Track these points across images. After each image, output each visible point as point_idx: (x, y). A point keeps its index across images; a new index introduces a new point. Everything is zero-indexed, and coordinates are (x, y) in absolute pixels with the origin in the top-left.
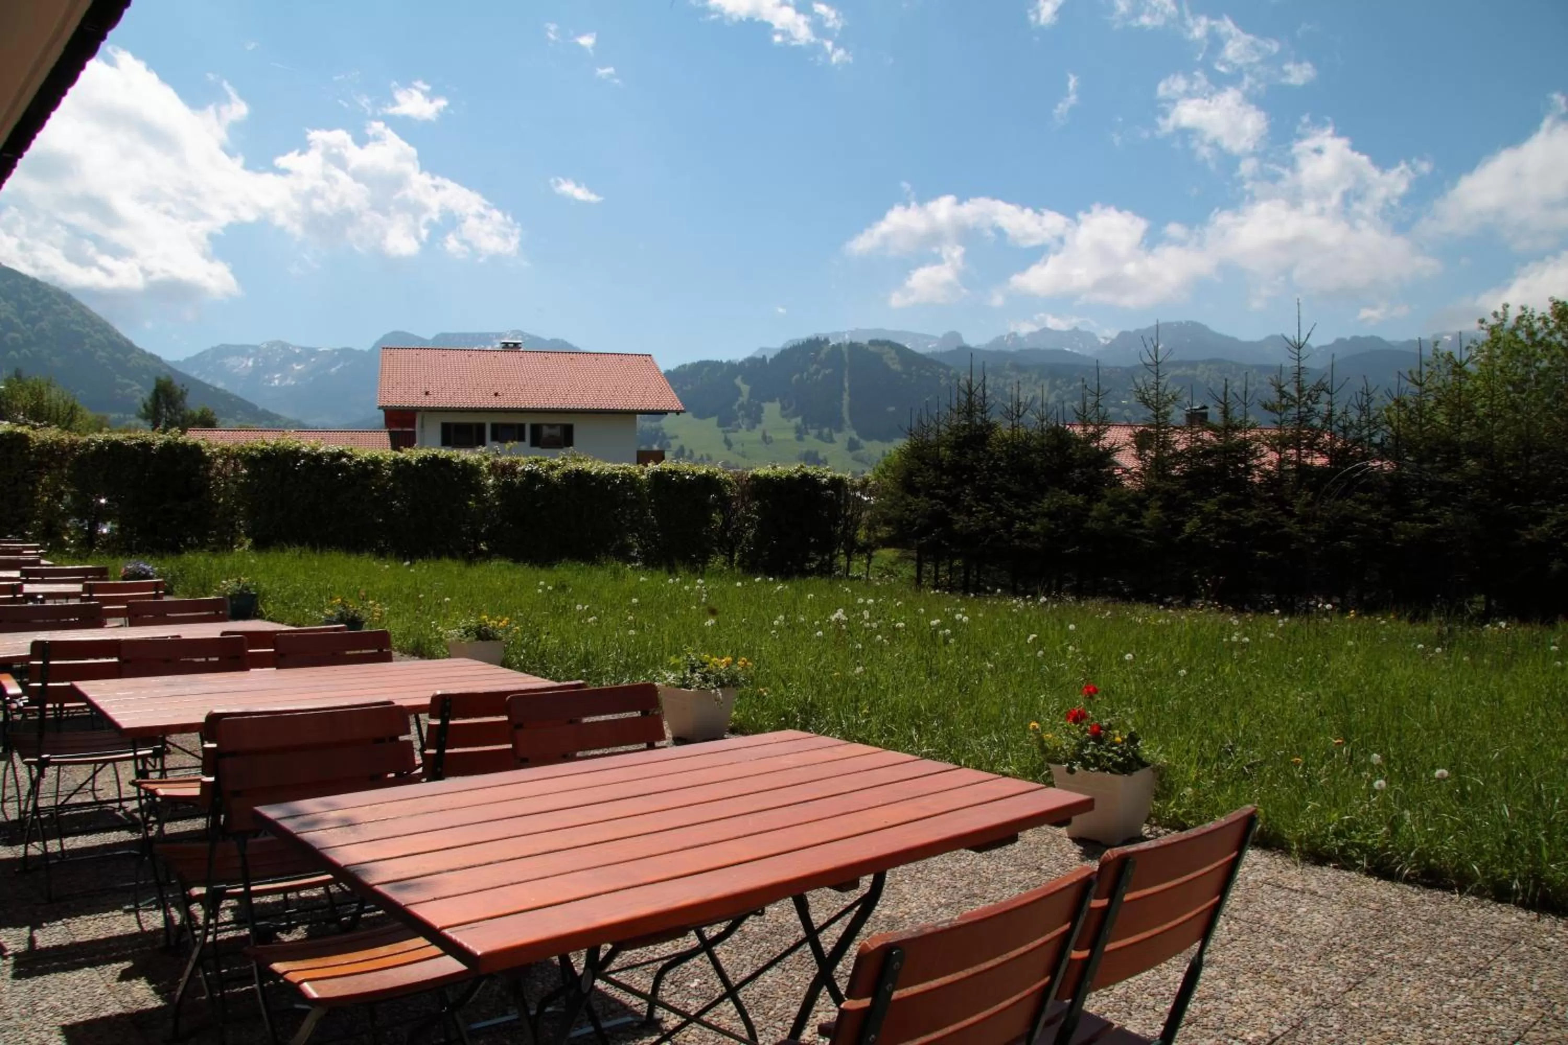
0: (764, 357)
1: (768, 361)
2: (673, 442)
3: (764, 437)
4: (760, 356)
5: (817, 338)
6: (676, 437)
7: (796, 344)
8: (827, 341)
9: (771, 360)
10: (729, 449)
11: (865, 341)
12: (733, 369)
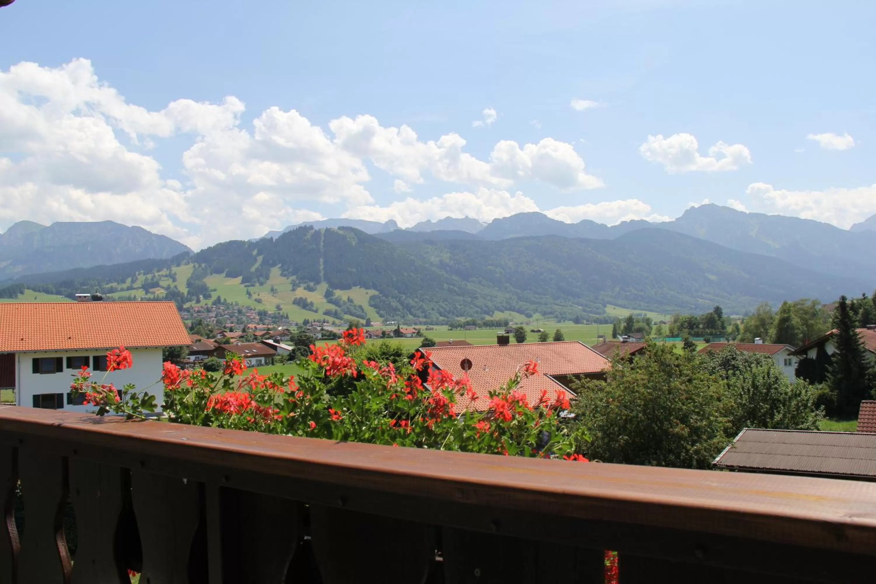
0: (272, 238)
1: (274, 240)
2: (213, 294)
3: (272, 290)
4: (269, 237)
5: (306, 226)
6: (215, 290)
7: (292, 229)
8: (311, 228)
9: (276, 240)
10: (249, 298)
11: (335, 227)
12: (252, 245)
